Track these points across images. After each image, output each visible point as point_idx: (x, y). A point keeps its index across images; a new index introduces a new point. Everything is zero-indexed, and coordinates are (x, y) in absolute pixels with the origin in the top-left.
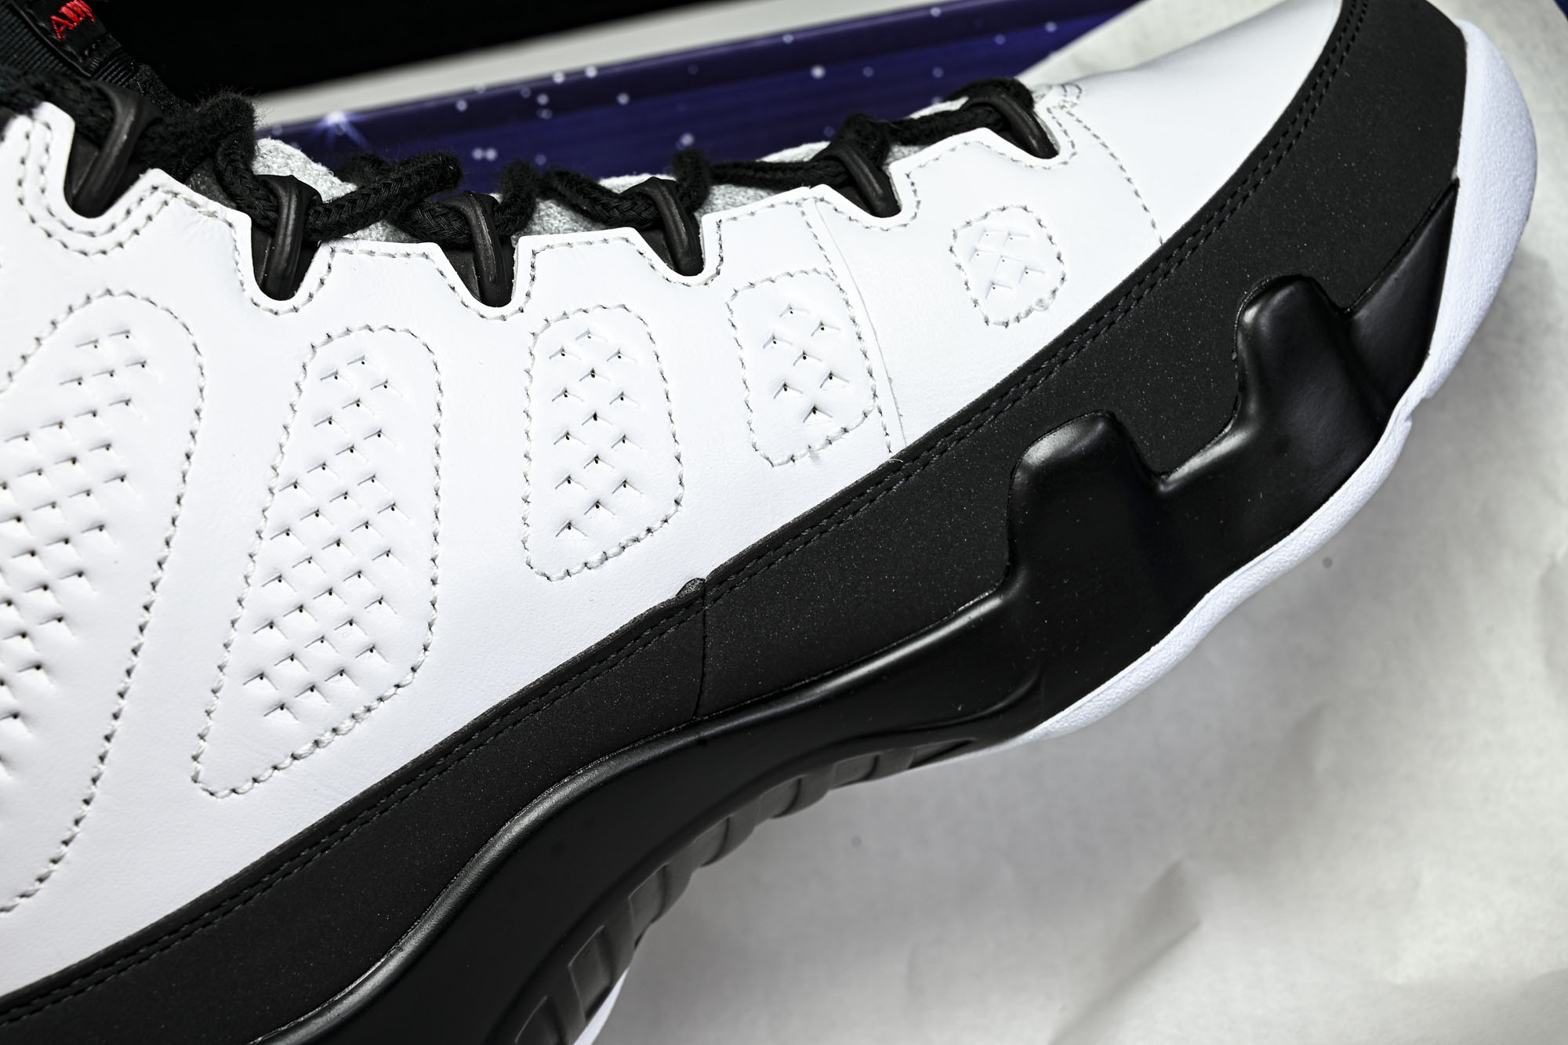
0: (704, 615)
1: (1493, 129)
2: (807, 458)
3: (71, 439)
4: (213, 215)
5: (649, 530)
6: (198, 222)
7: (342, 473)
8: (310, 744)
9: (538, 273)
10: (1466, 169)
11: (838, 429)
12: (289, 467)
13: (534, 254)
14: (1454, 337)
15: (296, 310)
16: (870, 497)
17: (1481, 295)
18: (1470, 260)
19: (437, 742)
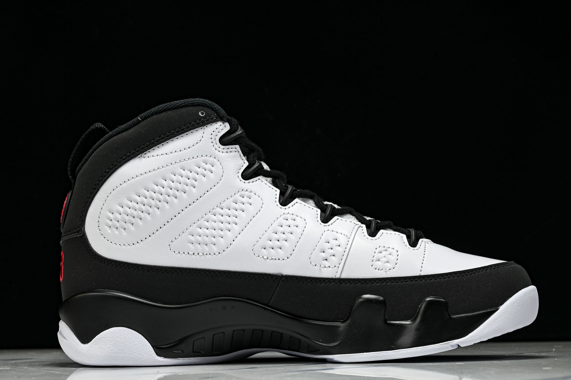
0: (279, 282)
1: (515, 304)
2: (319, 267)
3: (190, 175)
4: (243, 159)
5: (279, 259)
6: (239, 158)
7: (232, 212)
8: (193, 253)
9: (294, 206)
10: (502, 308)
11: (328, 266)
12: (224, 205)
13: (297, 203)
14: (473, 337)
15: (245, 183)
16: (326, 282)
17: (487, 333)
18: (489, 325)
19: (215, 269)
